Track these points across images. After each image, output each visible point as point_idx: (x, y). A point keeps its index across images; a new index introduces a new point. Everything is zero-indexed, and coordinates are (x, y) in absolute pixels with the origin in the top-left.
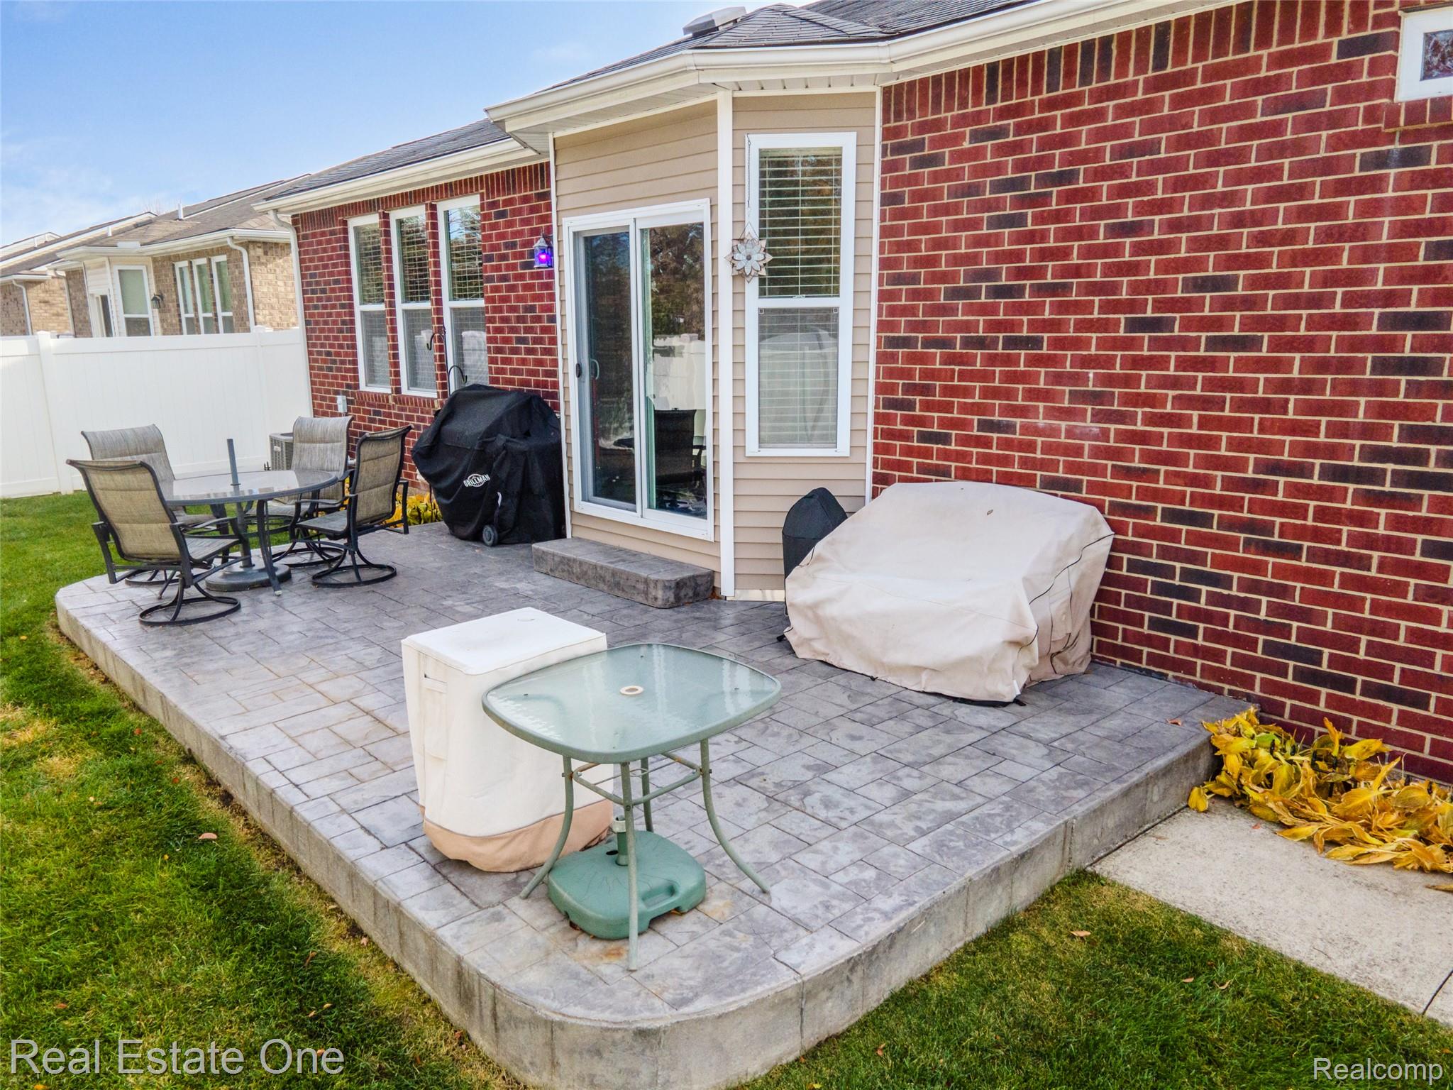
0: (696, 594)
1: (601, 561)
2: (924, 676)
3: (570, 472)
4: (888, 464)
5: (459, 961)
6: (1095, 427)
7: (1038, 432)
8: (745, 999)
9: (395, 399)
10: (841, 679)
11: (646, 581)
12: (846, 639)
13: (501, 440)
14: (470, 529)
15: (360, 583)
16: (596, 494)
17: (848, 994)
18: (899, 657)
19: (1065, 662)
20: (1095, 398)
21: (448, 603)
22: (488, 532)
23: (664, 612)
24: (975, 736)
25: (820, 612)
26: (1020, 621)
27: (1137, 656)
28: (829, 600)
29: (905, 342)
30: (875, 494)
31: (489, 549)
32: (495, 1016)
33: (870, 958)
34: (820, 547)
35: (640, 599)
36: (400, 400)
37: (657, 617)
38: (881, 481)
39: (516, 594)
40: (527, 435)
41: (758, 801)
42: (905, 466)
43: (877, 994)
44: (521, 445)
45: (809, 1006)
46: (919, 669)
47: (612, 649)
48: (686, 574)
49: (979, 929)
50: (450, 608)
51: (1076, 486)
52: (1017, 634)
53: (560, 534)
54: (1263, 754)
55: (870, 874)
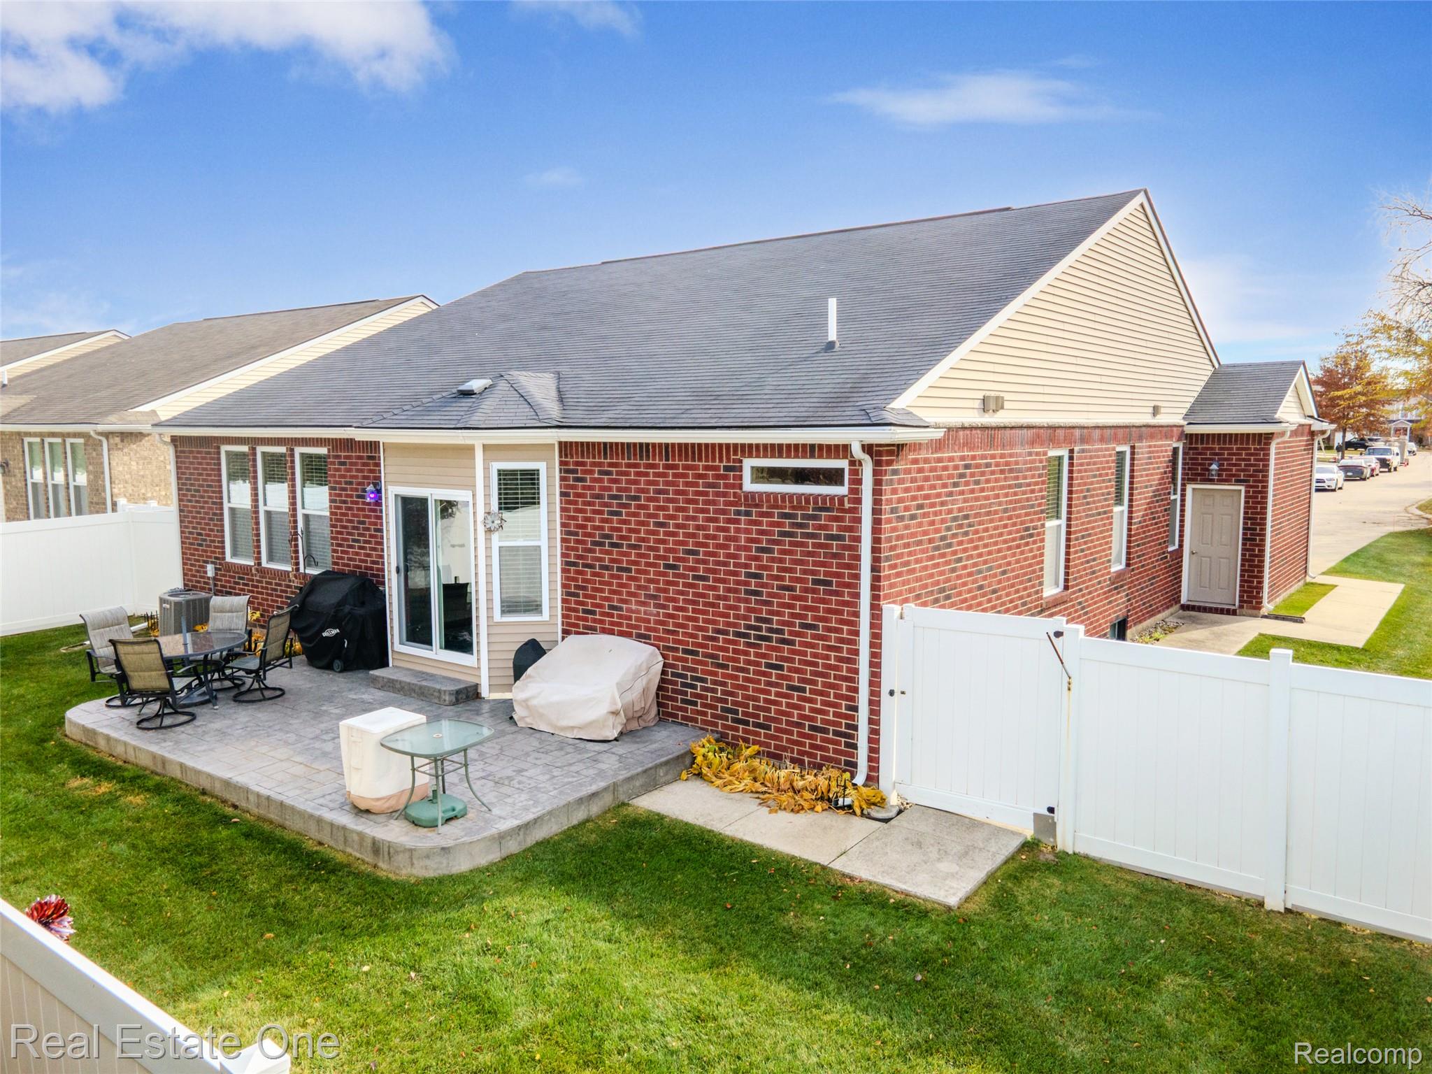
0: (467, 697)
1: (414, 681)
2: (575, 731)
3: (392, 628)
4: (569, 624)
5: (374, 838)
6: (655, 610)
7: (632, 611)
8: (479, 837)
9: (257, 570)
10: (538, 735)
11: (439, 691)
12: (541, 716)
13: (347, 608)
14: (324, 662)
15: (265, 699)
16: (408, 640)
17: (518, 839)
18: (564, 723)
19: (644, 721)
20: (655, 597)
21: (324, 708)
22: (337, 664)
23: (449, 708)
24: (593, 754)
25: (529, 703)
26: (614, 703)
27: (676, 716)
28: (533, 697)
29: (574, 564)
30: (563, 638)
31: (338, 675)
32: (389, 853)
33: (526, 827)
34: (530, 670)
35: (436, 701)
36: (263, 572)
37: (446, 710)
38: (566, 633)
39: (363, 702)
40: (363, 604)
41: (492, 784)
42: (577, 626)
43: (530, 841)
44: (360, 611)
45: (503, 842)
46: (573, 728)
47: (428, 722)
48: (462, 686)
49: (575, 822)
50: (326, 711)
51: (648, 637)
52: (613, 709)
53: (384, 664)
54: (710, 754)
55: (532, 802)
